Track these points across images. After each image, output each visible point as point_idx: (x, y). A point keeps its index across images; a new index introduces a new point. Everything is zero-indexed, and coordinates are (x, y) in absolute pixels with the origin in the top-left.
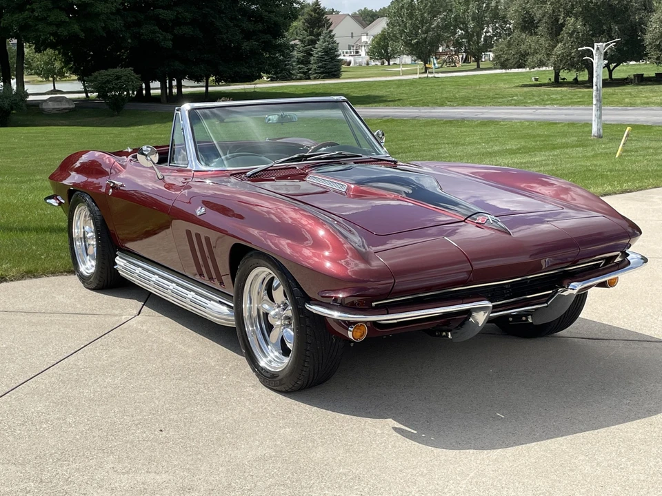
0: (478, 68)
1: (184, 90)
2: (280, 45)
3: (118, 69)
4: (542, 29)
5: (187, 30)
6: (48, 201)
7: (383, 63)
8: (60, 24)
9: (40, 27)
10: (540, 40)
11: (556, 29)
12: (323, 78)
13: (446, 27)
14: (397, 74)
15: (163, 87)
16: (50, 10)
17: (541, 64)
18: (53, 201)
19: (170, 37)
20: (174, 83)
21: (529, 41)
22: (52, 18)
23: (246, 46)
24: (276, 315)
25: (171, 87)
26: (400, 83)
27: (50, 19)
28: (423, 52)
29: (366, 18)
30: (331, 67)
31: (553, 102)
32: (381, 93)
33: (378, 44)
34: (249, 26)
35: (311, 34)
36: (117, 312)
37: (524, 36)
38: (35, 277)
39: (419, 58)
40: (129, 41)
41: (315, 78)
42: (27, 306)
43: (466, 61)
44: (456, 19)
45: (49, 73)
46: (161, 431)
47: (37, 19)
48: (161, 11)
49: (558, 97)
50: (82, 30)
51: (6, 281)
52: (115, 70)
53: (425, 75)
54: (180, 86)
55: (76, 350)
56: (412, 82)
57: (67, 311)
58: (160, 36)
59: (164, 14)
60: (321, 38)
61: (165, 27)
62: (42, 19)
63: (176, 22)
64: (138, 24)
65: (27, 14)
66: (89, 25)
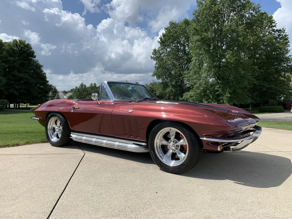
1: (20, 107)
2: (48, 96)
3: (3, 100)
5: (23, 91)
13: (87, 95)
15: (14, 106)
19: (18, 92)
20: (18, 105)
23: (39, 96)
24: (172, 145)
25: (17, 106)
34: (40, 91)
35: (53, 94)
40: (6, 93)
44: (89, 93)
46: (157, 193)
48: (16, 86)
54: (19, 106)
57: (56, 153)
58: (15, 92)
59: (17, 87)
60: (56, 96)
61: (17, 90)
63: (20, 89)
64: (9, 89)
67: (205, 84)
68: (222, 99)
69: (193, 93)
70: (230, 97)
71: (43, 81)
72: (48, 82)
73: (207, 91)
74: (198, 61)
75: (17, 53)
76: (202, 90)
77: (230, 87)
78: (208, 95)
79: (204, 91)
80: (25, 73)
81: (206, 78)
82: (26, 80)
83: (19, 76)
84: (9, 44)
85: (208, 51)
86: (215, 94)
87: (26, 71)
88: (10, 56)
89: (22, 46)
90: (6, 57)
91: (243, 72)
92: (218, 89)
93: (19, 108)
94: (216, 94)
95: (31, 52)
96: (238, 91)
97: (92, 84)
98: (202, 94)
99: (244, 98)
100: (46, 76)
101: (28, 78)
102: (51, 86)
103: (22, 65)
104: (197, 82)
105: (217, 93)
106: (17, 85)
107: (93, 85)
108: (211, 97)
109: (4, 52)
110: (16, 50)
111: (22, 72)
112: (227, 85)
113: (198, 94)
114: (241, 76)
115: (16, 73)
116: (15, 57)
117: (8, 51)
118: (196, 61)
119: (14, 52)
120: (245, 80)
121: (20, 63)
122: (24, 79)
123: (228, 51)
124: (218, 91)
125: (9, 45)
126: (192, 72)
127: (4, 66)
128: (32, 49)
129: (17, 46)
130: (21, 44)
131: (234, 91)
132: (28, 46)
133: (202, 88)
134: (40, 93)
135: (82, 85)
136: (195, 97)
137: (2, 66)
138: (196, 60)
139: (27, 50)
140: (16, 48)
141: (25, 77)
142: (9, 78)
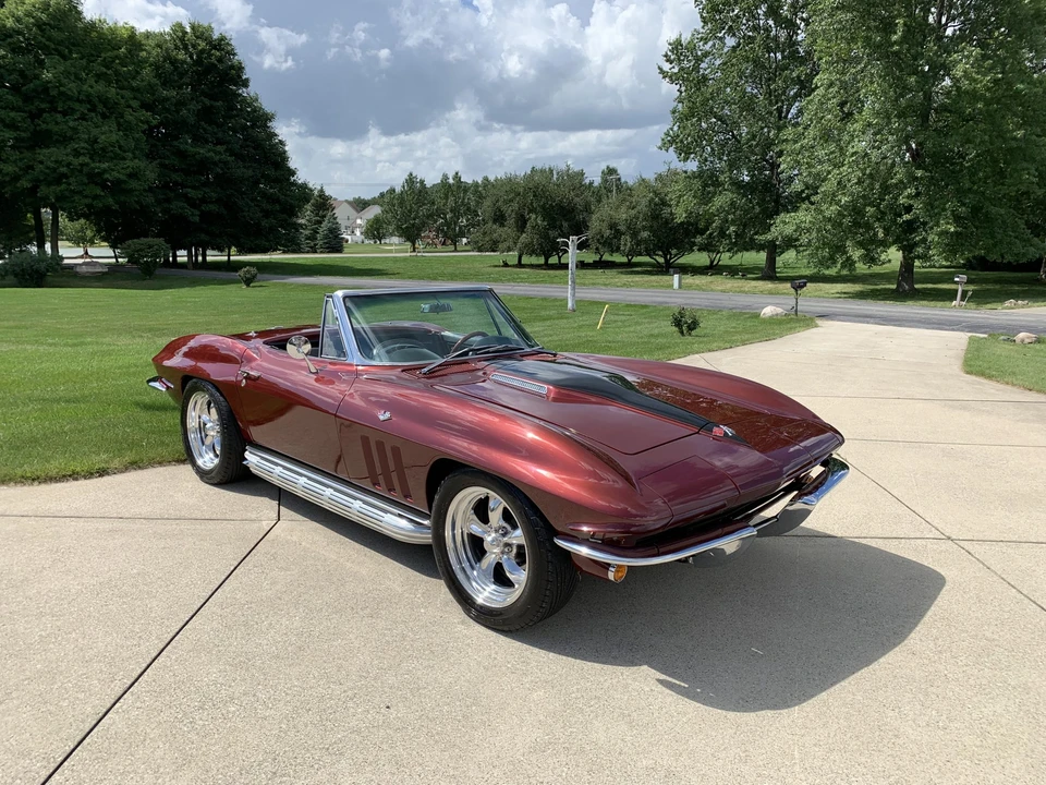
0: (456, 250)
1: (208, 259)
2: (294, 224)
3: (150, 239)
4: (511, 222)
5: (213, 207)
6: (152, 384)
7: (375, 242)
8: (96, 197)
9: (76, 199)
10: (507, 231)
11: (522, 223)
12: (329, 252)
13: (430, 216)
14: (391, 251)
15: (190, 256)
16: (85, 184)
17: (509, 249)
18: (156, 385)
19: (197, 213)
20: (200, 252)
21: (499, 232)
22: (88, 192)
23: (265, 223)
24: (493, 541)
25: (197, 255)
26: (395, 260)
27: (85, 193)
28: (411, 235)
29: (360, 205)
30: (335, 244)
31: (523, 280)
32: (381, 267)
33: (371, 226)
34: (269, 207)
35: (317, 215)
36: (253, 516)
37: (495, 226)
38: (140, 468)
39: (408, 239)
40: (160, 215)
41: (321, 252)
42: (145, 510)
43: (444, 244)
44: (437, 210)
45: (79, 240)
46: (388, 707)
47: (73, 192)
48: (189, 190)
49: (525, 276)
50: (116, 203)
51: (108, 474)
52: (148, 240)
53: (414, 254)
54: (204, 256)
55: (227, 574)
56: (405, 259)
57: (194, 516)
58: (188, 211)
59: (192, 193)
60: (326, 219)
61: (193, 204)
62: (77, 193)
63: (204, 201)
64: (168, 200)
65: (63, 186)
66: (122, 198)
67: (860, 182)
68: (924, 240)
69: (809, 218)
70: (956, 232)
71: (276, 171)
72: (293, 173)
73: (868, 209)
74: (836, 89)
75: (187, 72)
76: (845, 207)
77: (960, 194)
78: (868, 227)
79: (856, 210)
80: (219, 142)
81: (864, 157)
82: (222, 169)
83: (197, 157)
84: (159, 40)
85: (881, 50)
86: (894, 222)
87: (220, 135)
88: (164, 84)
89: (202, 45)
90: (151, 87)
91: (1020, 134)
92: (911, 202)
93: (205, 263)
94: (900, 220)
95: (232, 67)
96: (994, 210)
97: (445, 177)
98: (847, 221)
99: (1016, 237)
100: (285, 152)
101: (226, 163)
102: (304, 186)
103: (207, 114)
104: (829, 173)
105: (906, 217)
106: (194, 188)
107: (451, 181)
108: (881, 235)
109: (147, 71)
110: (184, 62)
111: (207, 142)
112: (947, 185)
113: (830, 219)
114: (1010, 151)
115: (187, 142)
116: (180, 88)
117: (157, 67)
118: (831, 90)
119: (176, 68)
120: (1025, 165)
121: (199, 110)
122: (215, 164)
123: (964, 48)
124: (909, 209)
125: (159, 46)
126: (811, 132)
127: (147, 122)
128: (234, 54)
129: (185, 48)
130: (197, 37)
131: (976, 210)
132: (221, 46)
133: (845, 199)
134: (267, 214)
135: (411, 180)
136: (819, 231)
137: (142, 121)
138: (831, 85)
139: (220, 60)
140: (181, 56)
141: (217, 158)
142: (167, 162)
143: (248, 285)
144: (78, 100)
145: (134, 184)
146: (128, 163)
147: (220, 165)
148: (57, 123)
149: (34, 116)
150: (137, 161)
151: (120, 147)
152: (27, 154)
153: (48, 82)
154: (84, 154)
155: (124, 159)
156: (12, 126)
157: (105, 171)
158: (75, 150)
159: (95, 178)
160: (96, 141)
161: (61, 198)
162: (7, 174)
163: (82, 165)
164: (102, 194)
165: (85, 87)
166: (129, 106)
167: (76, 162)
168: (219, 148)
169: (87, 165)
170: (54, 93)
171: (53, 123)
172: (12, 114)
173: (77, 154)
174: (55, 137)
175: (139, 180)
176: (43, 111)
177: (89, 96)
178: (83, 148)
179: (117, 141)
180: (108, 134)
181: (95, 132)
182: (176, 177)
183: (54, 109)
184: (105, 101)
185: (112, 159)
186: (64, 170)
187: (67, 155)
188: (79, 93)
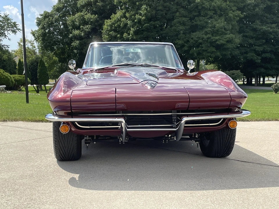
5: (268, 55)
8: (213, 52)
9: (204, 53)
16: (208, 47)
19: (260, 58)
20: (261, 79)
22: (209, 50)
27: (208, 51)
40: (242, 60)
47: (204, 51)
50: (221, 55)
52: (233, 71)
54: (264, 80)
58: (255, 57)
59: (258, 48)
61: (258, 54)
62: (205, 51)
63: (264, 52)
64: (246, 53)
65: (200, 48)
66: (224, 53)
83: (261, 30)
93: (264, 85)
101: (276, 32)
106: (258, 46)
111: (267, 23)
115: (257, 25)
121: (265, 8)
122: (271, 33)
127: (239, 16)
137: (236, 16)
141: (271, 30)
142: (247, 34)
143: (276, 92)
144: (210, 10)
145: (229, 46)
146: (228, 36)
147: (273, 34)
148: (200, 21)
149: (191, 19)
150: (231, 35)
151: (225, 29)
152: (188, 35)
153: (199, 3)
154: (209, 33)
155: (226, 34)
156: (184, 24)
157: (217, 40)
158: (206, 32)
159: (213, 44)
160: (215, 27)
161: (199, 54)
162: (179, 45)
163: (208, 38)
164: (215, 51)
165: (213, 4)
166: (232, 10)
167: (205, 37)
168: (274, 25)
169: (210, 38)
170: (200, 8)
171: (199, 21)
172: (184, 19)
173: (206, 33)
174: (199, 27)
175: (232, 43)
176: (196, 16)
177: (214, 7)
178: (209, 31)
179: (224, 26)
180: (220, 23)
181: (215, 23)
182: (251, 41)
183: (199, 15)
184: (221, 9)
185: (221, 34)
186: (200, 41)
187: (203, 34)
188: (210, 6)
